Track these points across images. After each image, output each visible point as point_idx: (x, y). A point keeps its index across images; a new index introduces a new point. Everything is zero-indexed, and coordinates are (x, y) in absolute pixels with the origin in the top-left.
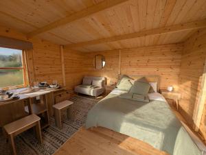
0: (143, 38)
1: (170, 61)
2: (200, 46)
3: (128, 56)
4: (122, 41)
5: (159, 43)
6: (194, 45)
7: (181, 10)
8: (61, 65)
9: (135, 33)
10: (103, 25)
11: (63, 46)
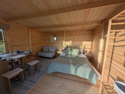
0: (76, 27)
1: (89, 38)
2: (99, 32)
3: (69, 35)
4: (66, 28)
5: (83, 29)
6: (97, 31)
7: (91, 17)
8: (29, 39)
9: (72, 24)
10: (56, 19)
11: (30, 28)
